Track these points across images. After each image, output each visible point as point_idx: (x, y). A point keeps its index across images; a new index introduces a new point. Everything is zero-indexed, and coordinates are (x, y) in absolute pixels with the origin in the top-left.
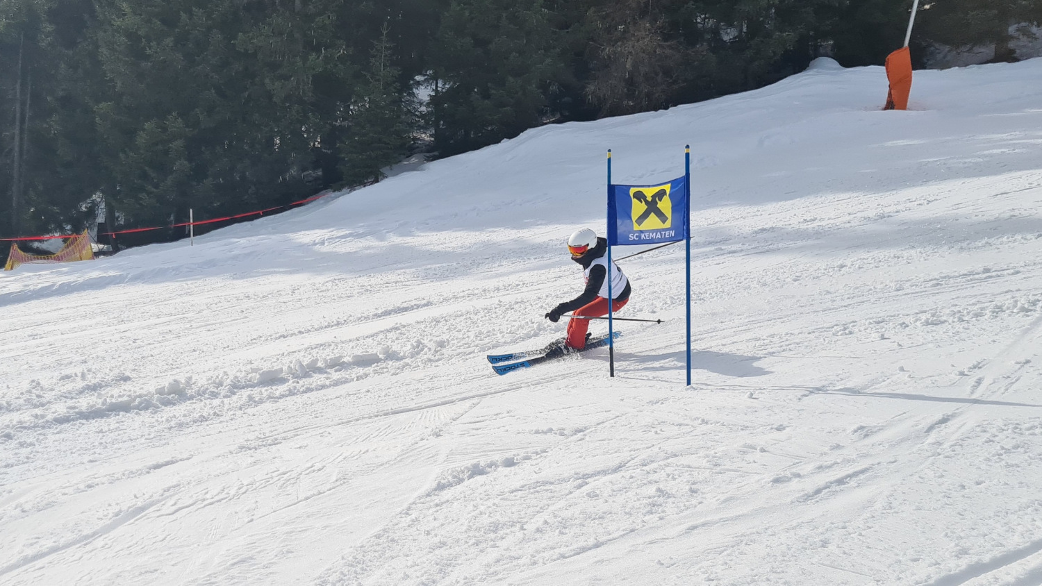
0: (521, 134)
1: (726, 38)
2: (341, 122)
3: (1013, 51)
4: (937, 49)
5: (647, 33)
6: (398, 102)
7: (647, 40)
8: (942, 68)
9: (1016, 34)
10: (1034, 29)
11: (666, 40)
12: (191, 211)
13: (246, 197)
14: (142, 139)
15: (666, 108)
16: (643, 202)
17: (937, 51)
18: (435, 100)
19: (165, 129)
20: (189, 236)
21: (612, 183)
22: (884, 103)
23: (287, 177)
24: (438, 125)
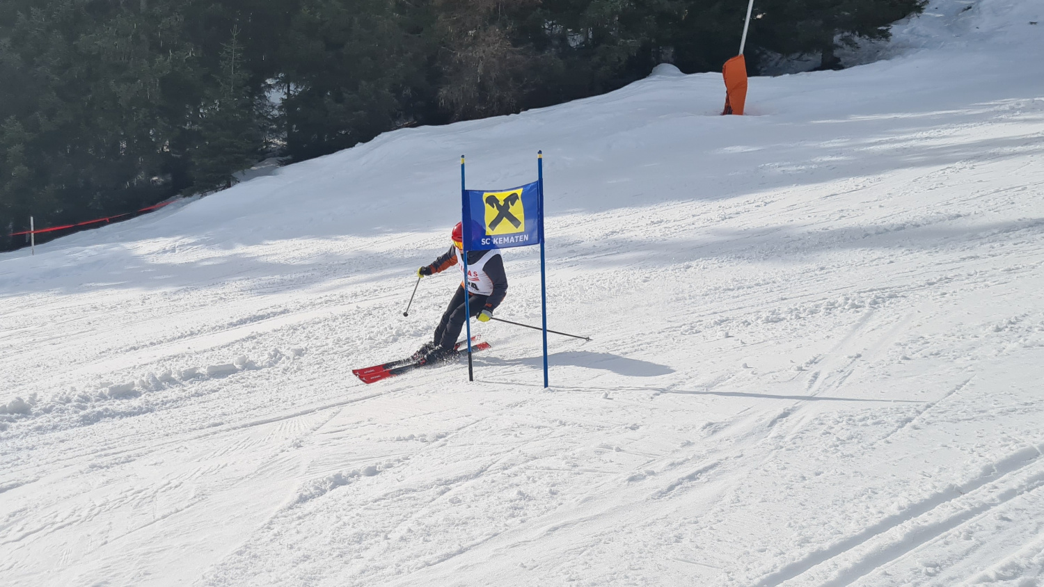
0: (375, 138)
1: (573, 44)
2: (191, 126)
3: (838, 60)
4: (769, 57)
5: (497, 38)
6: (249, 106)
7: (497, 45)
8: (775, 75)
9: (840, 44)
10: (856, 39)
11: (515, 45)
12: (32, 218)
13: (91, 204)
15: (517, 112)
16: (495, 207)
17: (770, 59)
18: (287, 104)
19: (2, 134)
20: (29, 244)
21: (466, 189)
22: (723, 108)
23: (135, 182)
24: (291, 129)
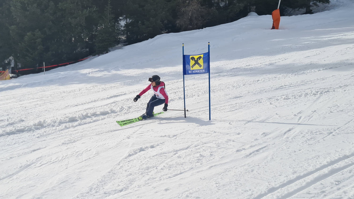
0: (155, 37)
1: (221, 6)
2: (95, 33)
3: (312, 10)
4: (288, 10)
5: (196, 4)
6: (114, 26)
7: (196, 6)
8: (289, 16)
9: (312, 5)
10: (318, 3)
11: (202, 6)
12: (44, 63)
13: (63, 58)
14: (26, 38)
15: (202, 28)
16: (194, 61)
18: (127, 26)
19: (34, 35)
20: (43, 71)
21: (184, 54)
22: (272, 27)
23: (77, 51)
24: (128, 34)
